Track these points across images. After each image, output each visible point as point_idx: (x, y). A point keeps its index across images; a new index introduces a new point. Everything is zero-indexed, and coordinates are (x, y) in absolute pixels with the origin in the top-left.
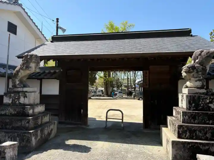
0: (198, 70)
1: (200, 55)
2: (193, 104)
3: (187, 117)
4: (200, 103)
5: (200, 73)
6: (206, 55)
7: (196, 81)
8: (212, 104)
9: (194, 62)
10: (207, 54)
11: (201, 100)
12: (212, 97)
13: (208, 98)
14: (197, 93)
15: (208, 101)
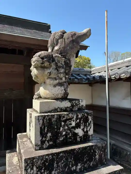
0: (59, 64)
1: (62, 36)
2: (49, 135)
3: (35, 168)
4: (61, 129)
5: (62, 70)
6: (71, 39)
7: (55, 86)
8: (80, 128)
9: (52, 50)
10: (72, 37)
11: (63, 123)
12: (80, 116)
13: (73, 117)
14: (55, 110)
15: (73, 124)
